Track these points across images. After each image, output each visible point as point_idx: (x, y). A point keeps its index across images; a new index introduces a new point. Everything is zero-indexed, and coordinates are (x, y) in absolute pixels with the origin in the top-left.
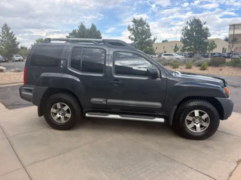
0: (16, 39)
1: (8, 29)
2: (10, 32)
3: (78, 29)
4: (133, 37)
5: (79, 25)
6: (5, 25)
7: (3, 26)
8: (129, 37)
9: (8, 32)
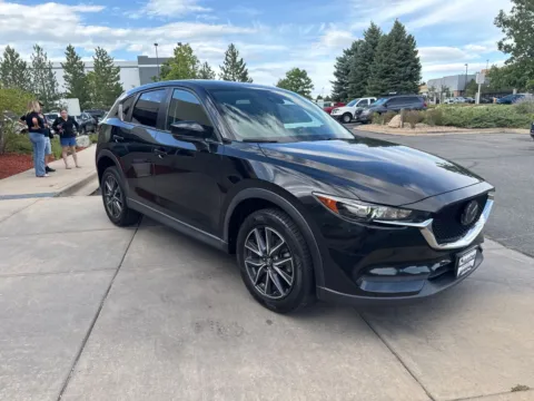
0: (246, 73)
1: (234, 55)
2: (238, 60)
3: (363, 39)
4: (511, 42)
5: (367, 30)
6: (232, 47)
7: (227, 49)
8: (500, 45)
9: (234, 60)
